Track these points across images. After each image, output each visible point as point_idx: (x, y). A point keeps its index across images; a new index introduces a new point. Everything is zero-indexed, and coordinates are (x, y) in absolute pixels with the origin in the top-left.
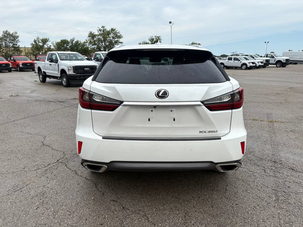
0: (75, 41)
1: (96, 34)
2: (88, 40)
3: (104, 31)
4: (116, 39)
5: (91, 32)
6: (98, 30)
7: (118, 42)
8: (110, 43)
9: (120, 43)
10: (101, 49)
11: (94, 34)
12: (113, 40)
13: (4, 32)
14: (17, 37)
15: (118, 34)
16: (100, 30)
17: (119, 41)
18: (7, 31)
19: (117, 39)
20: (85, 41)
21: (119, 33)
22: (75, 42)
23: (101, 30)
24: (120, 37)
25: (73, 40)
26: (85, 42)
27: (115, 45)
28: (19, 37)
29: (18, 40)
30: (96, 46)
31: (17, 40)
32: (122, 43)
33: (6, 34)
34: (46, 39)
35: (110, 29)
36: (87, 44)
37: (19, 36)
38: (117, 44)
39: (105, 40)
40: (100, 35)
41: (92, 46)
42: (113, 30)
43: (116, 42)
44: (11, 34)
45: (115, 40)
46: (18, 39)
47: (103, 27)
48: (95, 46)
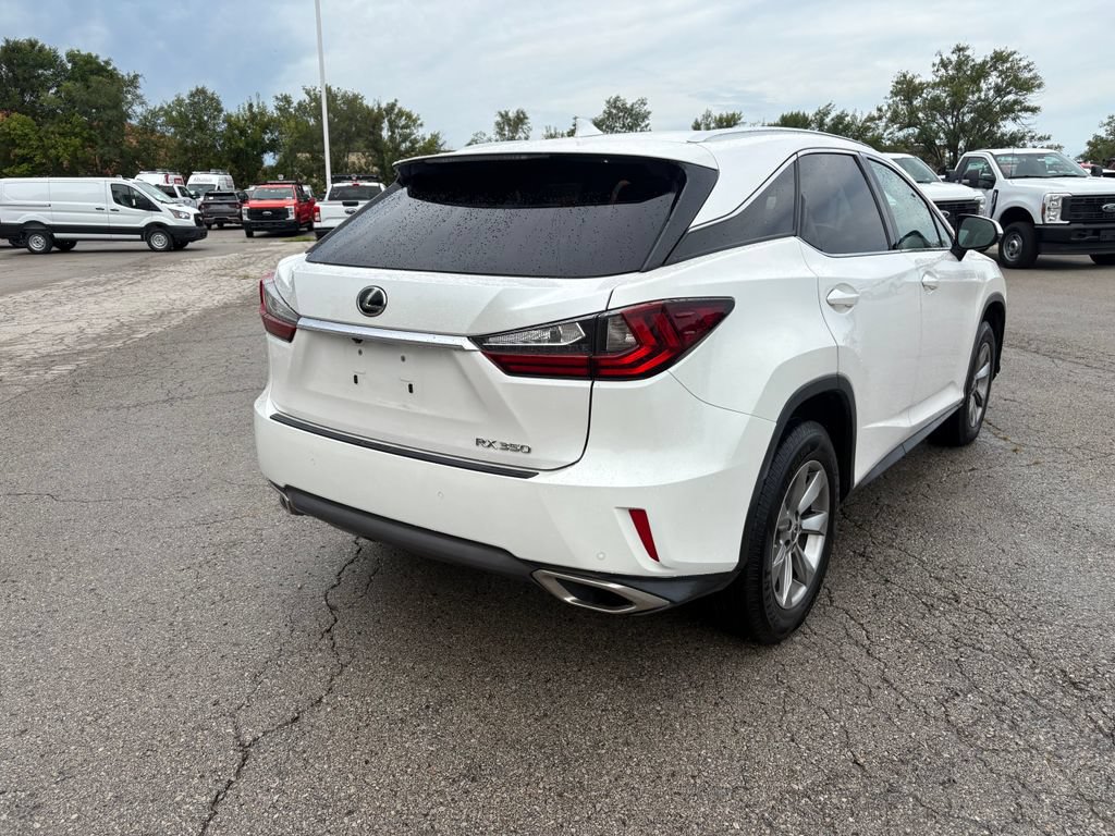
0: (833, 114)
1: (924, 80)
2: (885, 108)
3: (959, 65)
4: (1011, 97)
5: (905, 76)
6: (934, 65)
7: (1017, 107)
8: (980, 116)
9: (1027, 109)
10: (937, 142)
11: (917, 81)
12: (998, 99)
13: (608, 102)
14: (645, 116)
15: (1026, 75)
16: (944, 64)
17: (1021, 103)
18: (617, 99)
19: (1016, 94)
20: (875, 114)
21: (1030, 70)
22: (832, 120)
23: (951, 62)
24: (1027, 86)
25: (826, 114)
26: (871, 119)
27: (1003, 119)
28: (650, 117)
29: (646, 126)
30: (917, 131)
31: (643, 125)
32: (1034, 110)
33: (615, 107)
34: (734, 115)
35: (990, 53)
36: (882, 124)
37: (649, 113)
38: (1012, 115)
39: (959, 102)
40: (942, 83)
41: (900, 129)
42: (999, 58)
43: (1008, 110)
44: (628, 106)
45: (1005, 99)
46: (647, 122)
47: (959, 49)
48: (911, 130)
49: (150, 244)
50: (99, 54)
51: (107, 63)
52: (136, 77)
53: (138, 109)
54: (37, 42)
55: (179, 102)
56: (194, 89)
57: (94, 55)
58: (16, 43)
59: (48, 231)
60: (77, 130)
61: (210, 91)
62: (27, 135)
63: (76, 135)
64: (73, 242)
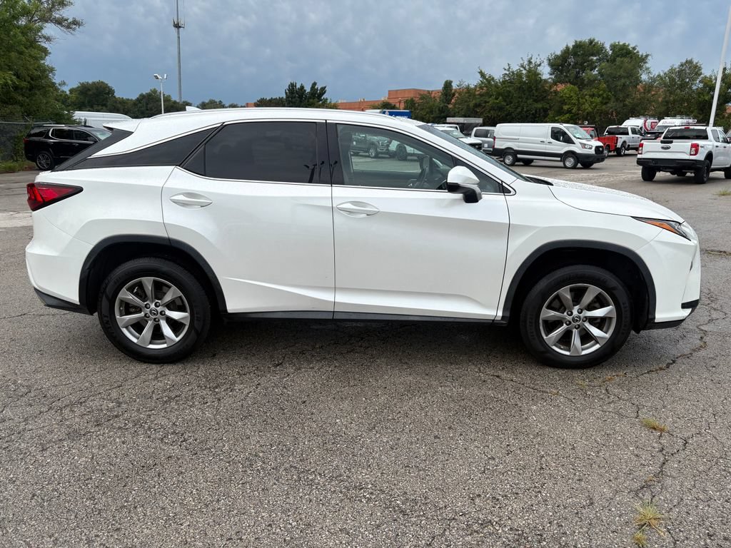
49: (564, 164)
50: (630, 43)
51: (634, 48)
52: (647, 56)
53: (644, 77)
54: (594, 40)
55: (672, 71)
56: (684, 61)
57: (627, 44)
58: (580, 42)
59: (514, 153)
60: (601, 92)
61: (695, 61)
62: (571, 97)
63: (599, 96)
64: (532, 160)
